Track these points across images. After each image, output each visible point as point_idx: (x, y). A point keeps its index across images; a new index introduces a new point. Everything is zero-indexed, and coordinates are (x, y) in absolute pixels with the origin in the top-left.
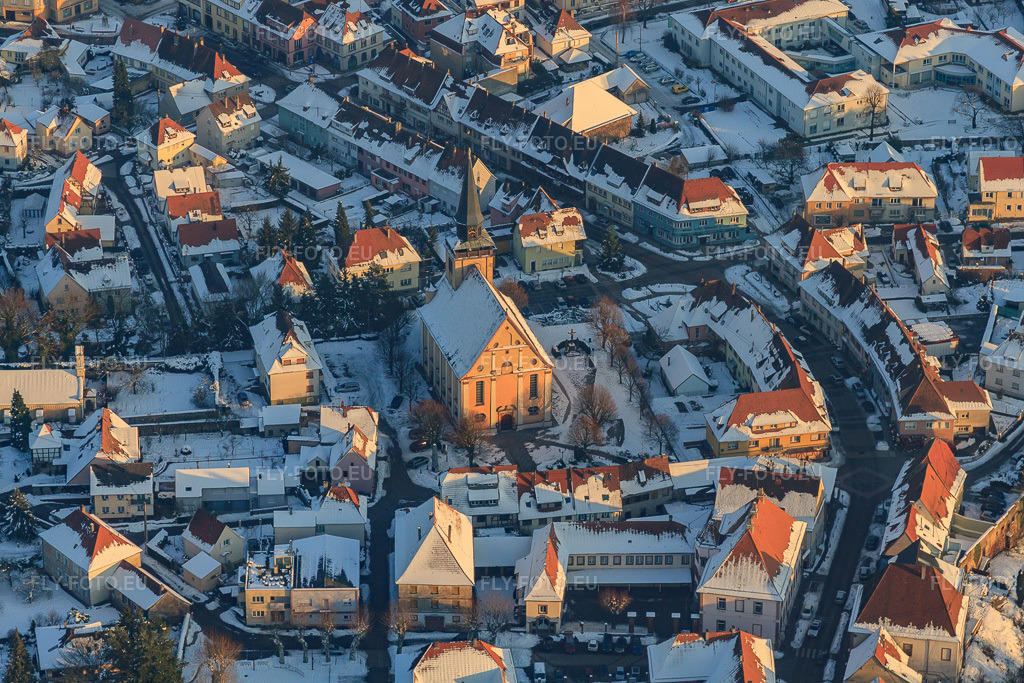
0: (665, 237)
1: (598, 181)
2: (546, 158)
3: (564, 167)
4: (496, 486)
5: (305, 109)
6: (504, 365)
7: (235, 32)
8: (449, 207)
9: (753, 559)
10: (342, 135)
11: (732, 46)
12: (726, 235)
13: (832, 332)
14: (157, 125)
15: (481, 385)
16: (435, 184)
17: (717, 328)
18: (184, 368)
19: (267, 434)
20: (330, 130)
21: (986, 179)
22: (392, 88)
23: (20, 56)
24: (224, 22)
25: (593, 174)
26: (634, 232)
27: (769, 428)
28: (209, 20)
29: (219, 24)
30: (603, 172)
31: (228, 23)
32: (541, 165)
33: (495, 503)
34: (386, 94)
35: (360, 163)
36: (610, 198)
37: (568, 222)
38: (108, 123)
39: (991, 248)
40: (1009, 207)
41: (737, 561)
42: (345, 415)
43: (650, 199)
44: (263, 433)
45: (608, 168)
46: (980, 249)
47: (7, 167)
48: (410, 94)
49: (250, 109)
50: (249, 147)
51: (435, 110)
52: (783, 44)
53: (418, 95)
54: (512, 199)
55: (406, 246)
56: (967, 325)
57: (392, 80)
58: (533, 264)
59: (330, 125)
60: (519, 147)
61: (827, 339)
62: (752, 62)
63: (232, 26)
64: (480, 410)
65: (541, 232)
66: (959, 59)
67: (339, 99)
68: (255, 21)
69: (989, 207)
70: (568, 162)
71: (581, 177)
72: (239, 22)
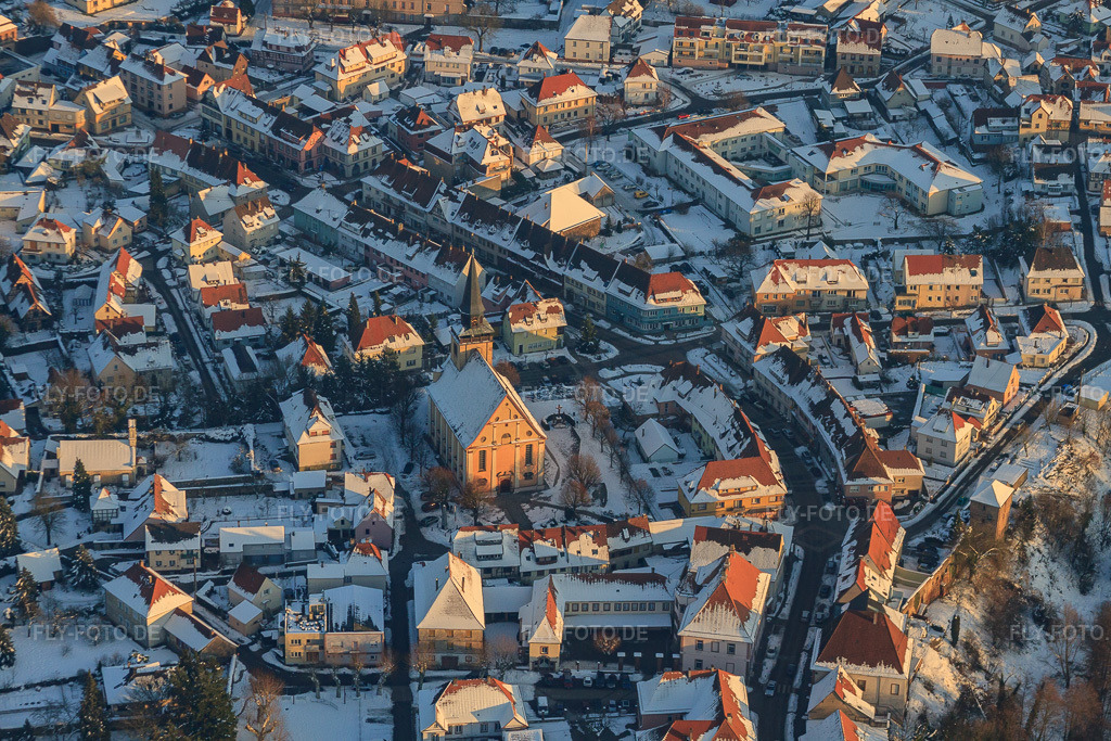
0: (633, 324)
1: (575, 274)
2: (529, 254)
3: (544, 262)
4: (500, 542)
5: (318, 211)
6: (505, 436)
7: (253, 143)
8: (445, 296)
9: (727, 606)
10: (350, 234)
11: (686, 158)
12: (687, 322)
13: (782, 408)
14: (189, 225)
15: (483, 454)
16: (433, 277)
17: (683, 403)
18: (222, 438)
19: (296, 496)
20: (340, 229)
21: (910, 274)
22: (392, 193)
23: (66, 164)
24: (243, 135)
25: (571, 269)
26: (607, 320)
27: (733, 491)
28: (229, 133)
29: (238, 137)
30: (579, 267)
31: (246, 135)
32: (525, 260)
33: (500, 557)
34: (387, 198)
35: (367, 258)
36: (585, 290)
37: (551, 310)
38: (145, 222)
39: (917, 334)
40: (930, 299)
41: (713, 608)
42: (366, 480)
43: (621, 291)
44: (293, 495)
45: (583, 264)
46: (906, 334)
47: (59, 261)
48: (408, 198)
49: (270, 211)
50: (269, 244)
51: (431, 213)
52: (729, 156)
53: (415, 199)
54: (502, 290)
55: (411, 331)
56: (898, 401)
57: (392, 186)
58: (521, 347)
59: (340, 225)
60: (504, 245)
61: (778, 413)
62: (703, 171)
63: (249, 138)
64: (483, 475)
65: (528, 319)
66: (881, 169)
67: (347, 203)
68: (270, 134)
69: (912, 298)
70: (548, 258)
71: (560, 271)
72: (257, 134)
